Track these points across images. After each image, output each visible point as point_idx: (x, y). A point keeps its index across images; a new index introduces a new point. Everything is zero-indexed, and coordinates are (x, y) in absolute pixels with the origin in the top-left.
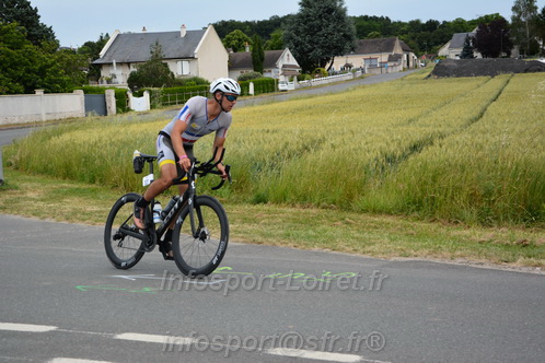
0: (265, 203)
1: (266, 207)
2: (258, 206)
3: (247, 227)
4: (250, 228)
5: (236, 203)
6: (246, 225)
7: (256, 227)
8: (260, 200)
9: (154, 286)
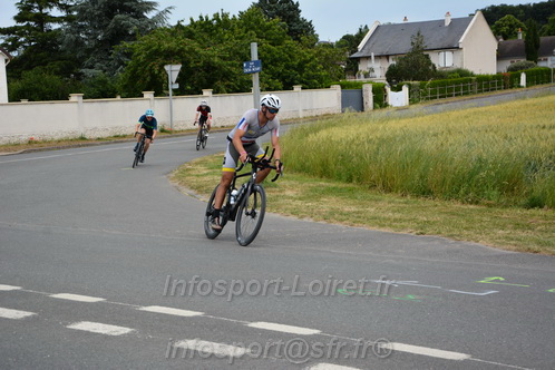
0: (541, 207)
1: (541, 212)
2: (532, 211)
3: (520, 233)
4: (524, 234)
5: (506, 207)
6: (519, 232)
7: (530, 234)
8: (535, 203)
9: (418, 294)
